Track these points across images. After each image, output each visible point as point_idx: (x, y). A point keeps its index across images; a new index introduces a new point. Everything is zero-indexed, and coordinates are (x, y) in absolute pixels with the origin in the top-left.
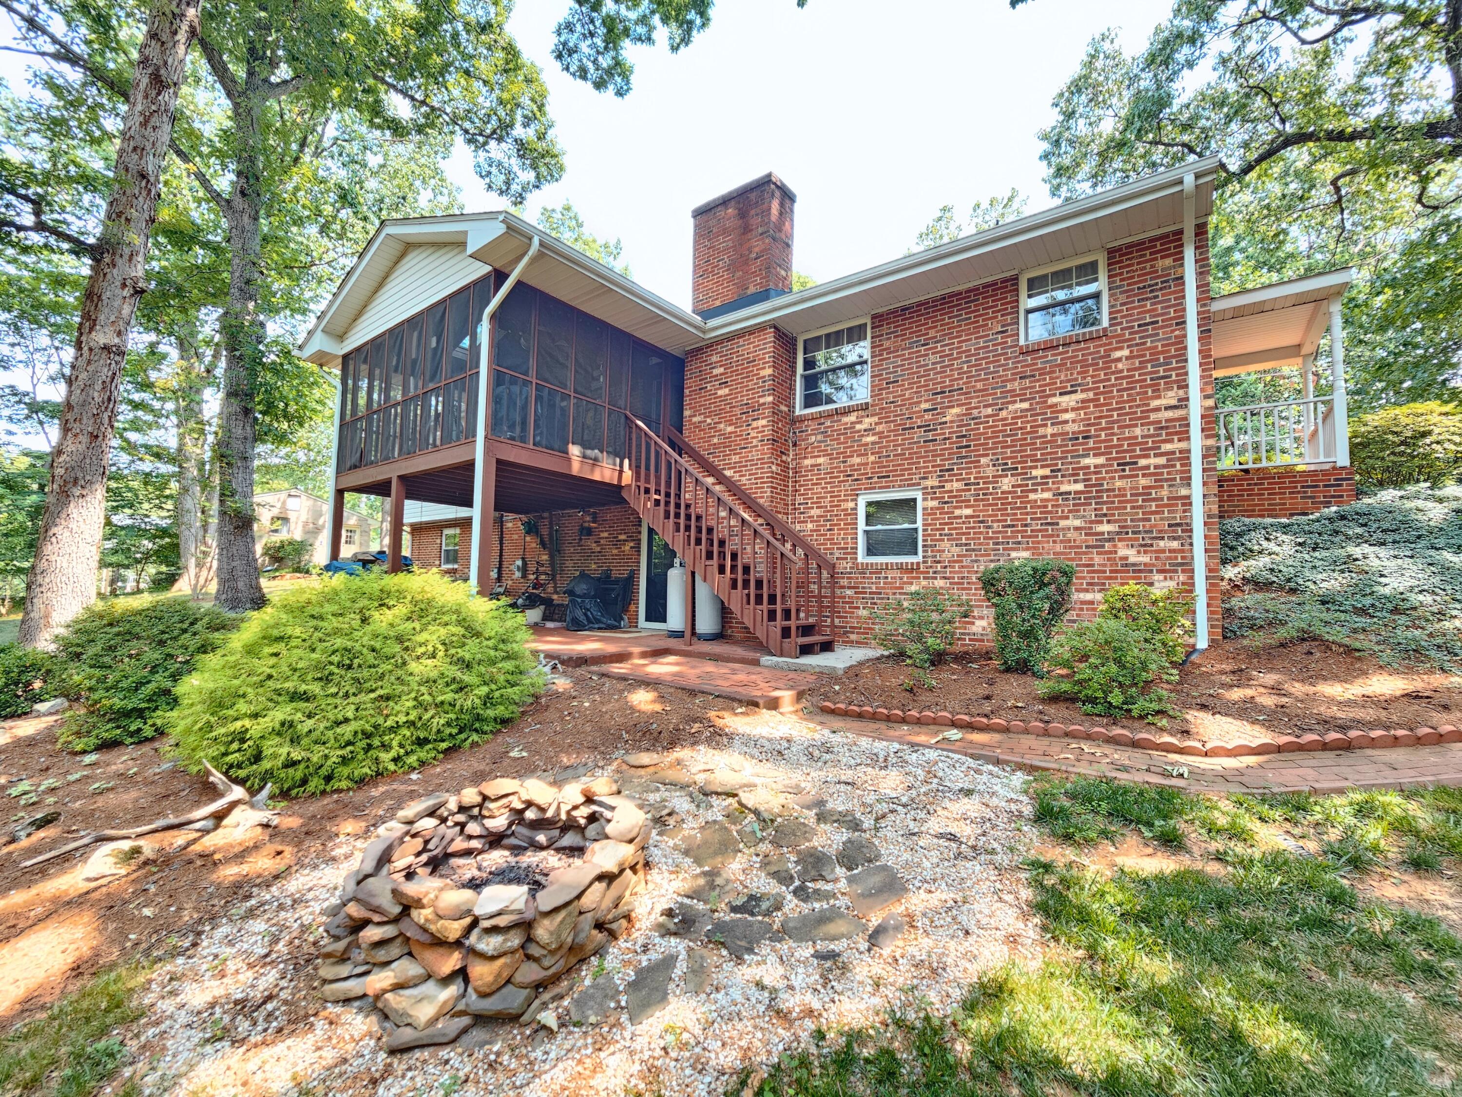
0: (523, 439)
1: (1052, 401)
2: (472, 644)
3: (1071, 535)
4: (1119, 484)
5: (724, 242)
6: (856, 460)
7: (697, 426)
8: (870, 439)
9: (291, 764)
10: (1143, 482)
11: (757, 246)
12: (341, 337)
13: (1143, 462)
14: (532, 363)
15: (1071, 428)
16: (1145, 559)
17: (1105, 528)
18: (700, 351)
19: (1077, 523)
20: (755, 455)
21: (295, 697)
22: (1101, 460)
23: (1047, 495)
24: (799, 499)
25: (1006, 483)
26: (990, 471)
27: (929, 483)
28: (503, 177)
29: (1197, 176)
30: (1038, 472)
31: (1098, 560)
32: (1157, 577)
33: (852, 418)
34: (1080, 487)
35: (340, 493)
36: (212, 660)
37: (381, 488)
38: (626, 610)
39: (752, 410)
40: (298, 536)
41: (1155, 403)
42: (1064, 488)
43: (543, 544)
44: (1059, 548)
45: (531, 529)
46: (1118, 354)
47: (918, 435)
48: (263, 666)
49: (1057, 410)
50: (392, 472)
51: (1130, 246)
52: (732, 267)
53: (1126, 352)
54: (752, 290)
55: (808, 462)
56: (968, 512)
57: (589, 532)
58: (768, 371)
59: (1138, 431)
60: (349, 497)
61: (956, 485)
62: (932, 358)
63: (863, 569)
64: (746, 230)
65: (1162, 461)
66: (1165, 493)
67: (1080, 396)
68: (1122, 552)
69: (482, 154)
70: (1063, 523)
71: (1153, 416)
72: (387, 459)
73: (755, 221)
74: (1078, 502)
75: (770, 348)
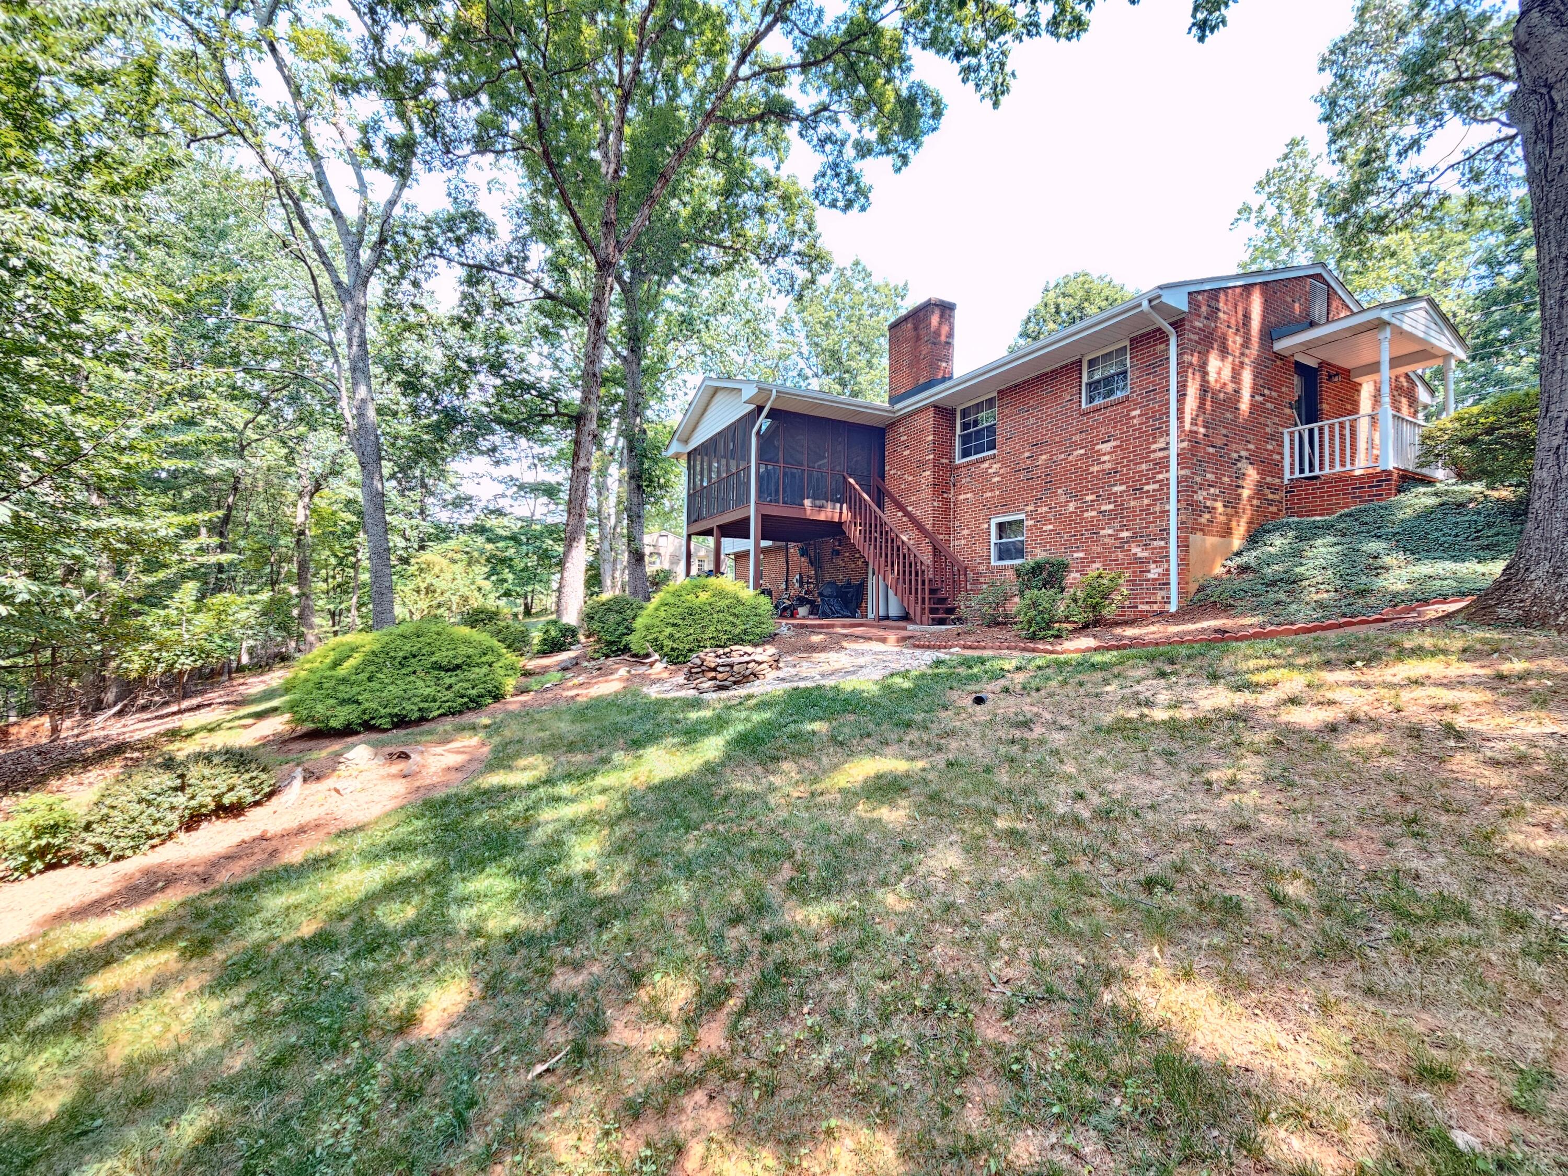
0: (777, 501)
1: (1097, 447)
2: (740, 608)
3: (1107, 540)
4: (1133, 503)
5: (906, 348)
6: (989, 494)
7: (892, 477)
8: (996, 479)
9: (673, 649)
10: (1146, 501)
11: (925, 350)
12: (686, 442)
13: (1146, 488)
14: (781, 455)
15: (1107, 466)
16: (1146, 554)
17: (1125, 534)
18: (894, 424)
19: (1110, 532)
20: (923, 496)
21: (674, 625)
22: (1123, 488)
23: (1094, 513)
24: (957, 524)
25: (1071, 507)
26: (1063, 498)
27: (1029, 508)
28: (788, 282)
29: (1150, 301)
30: (1089, 498)
31: (1121, 556)
32: (1153, 566)
33: (986, 465)
34: (1111, 507)
35: (689, 537)
36: (645, 613)
37: (708, 533)
38: (859, 606)
39: (921, 464)
40: (666, 566)
41: (1153, 447)
42: (1103, 508)
43: (811, 562)
44: (1100, 549)
45: (803, 553)
46: (1134, 413)
47: (1023, 475)
48: (663, 614)
49: (1100, 454)
50: (713, 523)
51: (1142, 336)
52: (911, 366)
53: (1138, 412)
54: (922, 381)
55: (961, 497)
56: (1050, 527)
57: (838, 553)
58: (931, 438)
59: (1144, 467)
60: (694, 538)
61: (1045, 509)
62: (1032, 421)
63: (992, 570)
64: (918, 338)
65: (1156, 486)
66: (1157, 509)
67: (1113, 444)
68: (1134, 550)
69: (772, 269)
70: (1102, 532)
71: (1153, 456)
72: (711, 516)
73: (923, 332)
74: (1111, 517)
75: (931, 421)
